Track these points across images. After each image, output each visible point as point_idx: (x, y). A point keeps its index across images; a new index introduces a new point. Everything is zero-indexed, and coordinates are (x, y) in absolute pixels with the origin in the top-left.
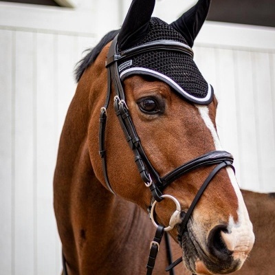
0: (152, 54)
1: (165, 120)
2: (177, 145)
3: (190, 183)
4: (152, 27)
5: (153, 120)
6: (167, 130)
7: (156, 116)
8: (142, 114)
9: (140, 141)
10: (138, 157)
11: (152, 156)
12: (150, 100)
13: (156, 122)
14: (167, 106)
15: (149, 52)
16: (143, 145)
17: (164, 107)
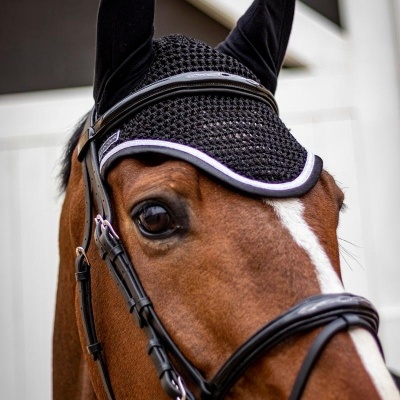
0: (159, 107)
1: (194, 244)
2: (228, 297)
3: (270, 381)
4: (159, 52)
5: (170, 249)
6: (203, 268)
7: (174, 241)
8: (146, 241)
9: (151, 305)
10: (153, 342)
11: (179, 334)
12: (155, 205)
13: (178, 252)
14: (192, 213)
15: (152, 104)
16: (160, 313)
17: (186, 216)
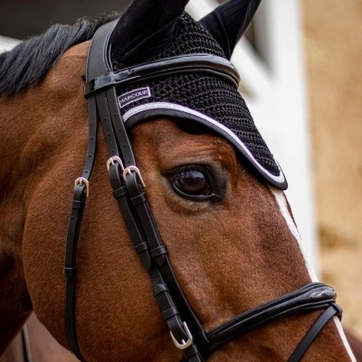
0: (190, 79)
1: (224, 213)
2: (244, 266)
3: (267, 344)
5: (199, 211)
6: (226, 235)
7: (205, 205)
8: (176, 198)
9: (167, 253)
10: (163, 287)
11: (191, 286)
13: (205, 216)
14: (229, 186)
15: (184, 74)
16: (175, 263)
